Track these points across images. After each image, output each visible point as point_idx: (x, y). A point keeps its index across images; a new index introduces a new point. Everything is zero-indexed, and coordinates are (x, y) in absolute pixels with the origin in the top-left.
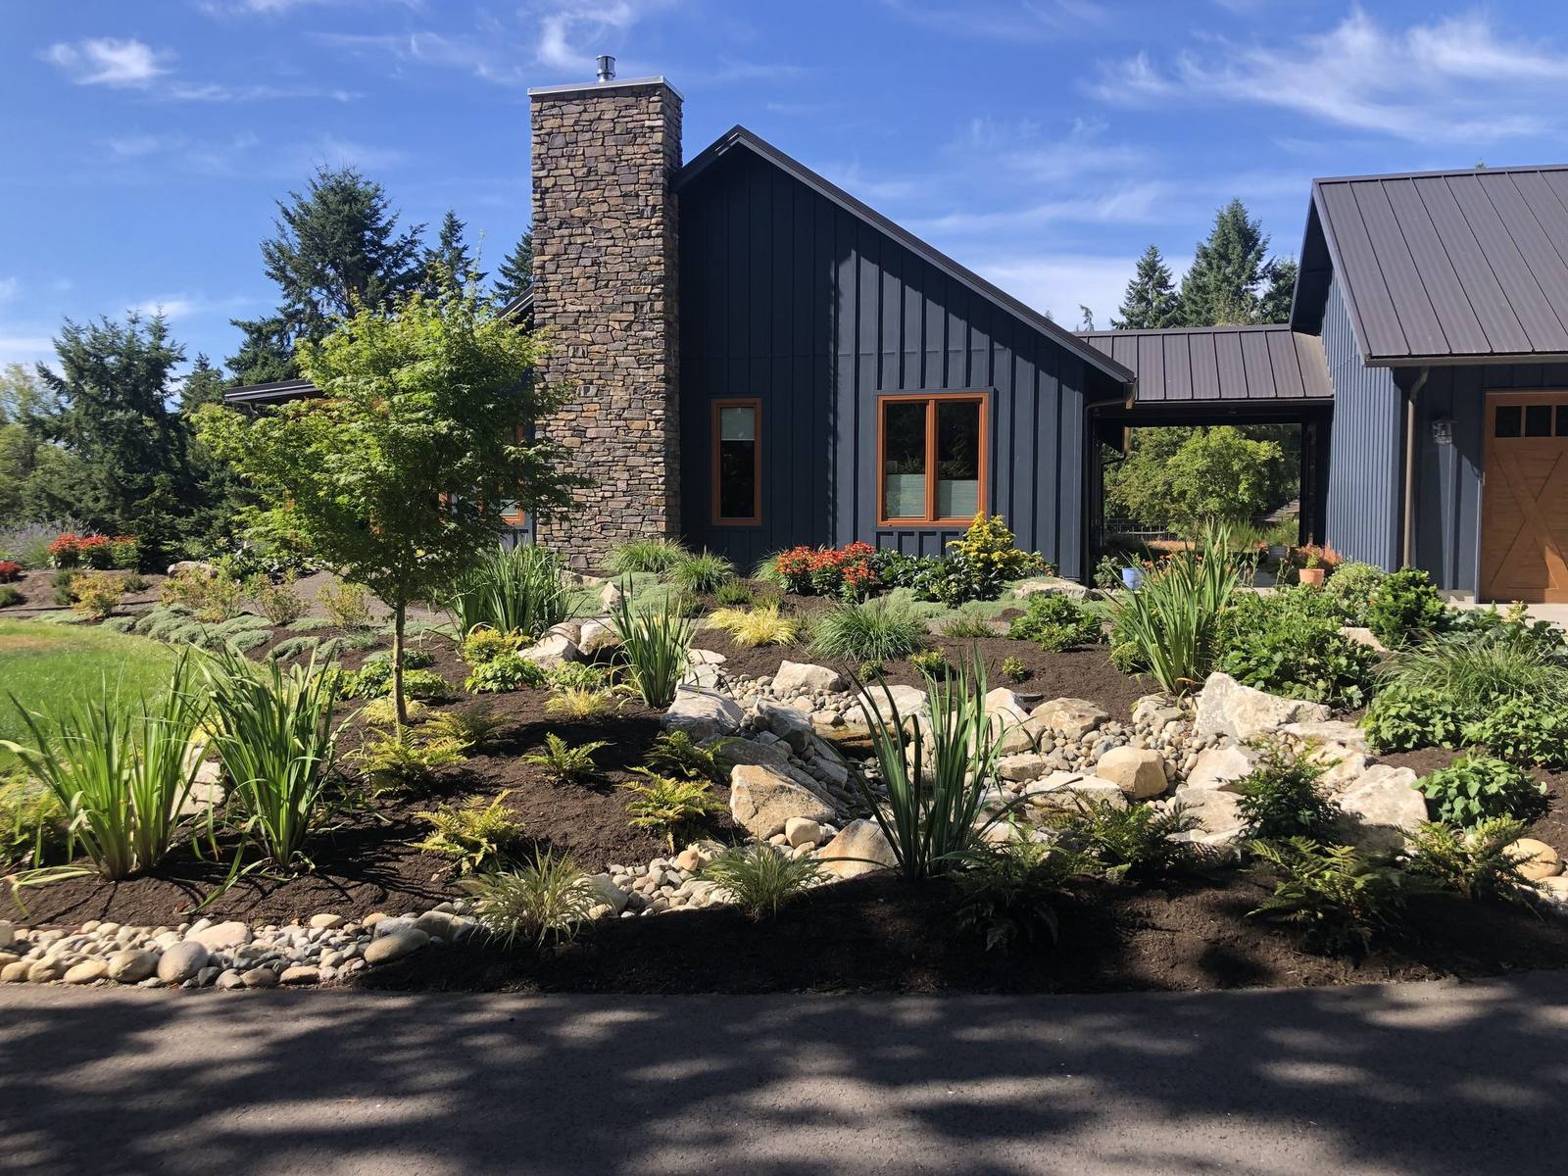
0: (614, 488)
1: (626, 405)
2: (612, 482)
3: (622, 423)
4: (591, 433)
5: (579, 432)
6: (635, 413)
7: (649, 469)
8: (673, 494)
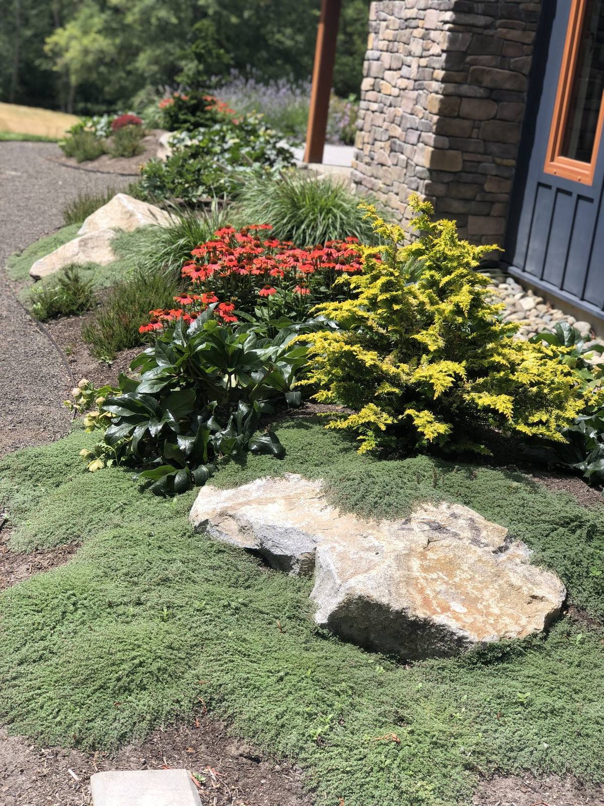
0: (408, 72)
2: (409, 60)
7: (438, 36)
8: (481, 92)
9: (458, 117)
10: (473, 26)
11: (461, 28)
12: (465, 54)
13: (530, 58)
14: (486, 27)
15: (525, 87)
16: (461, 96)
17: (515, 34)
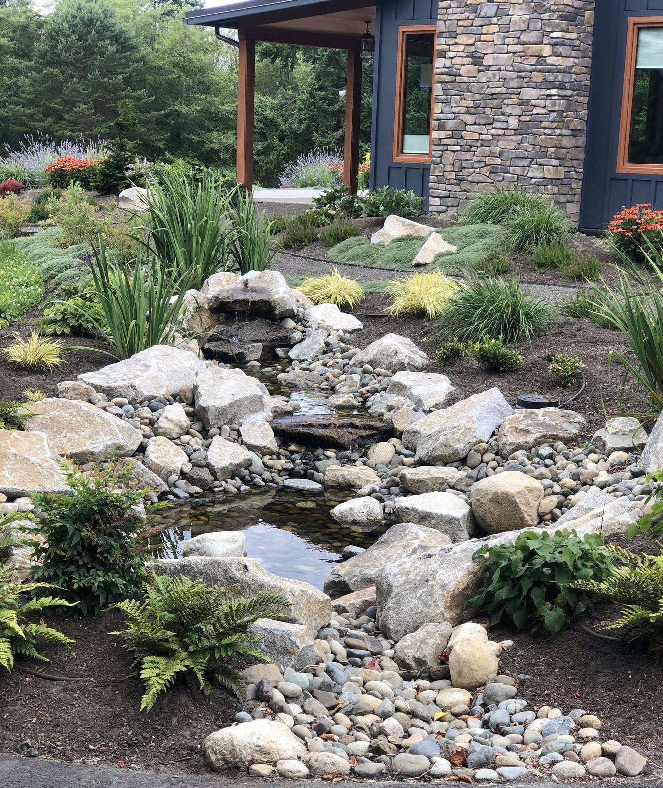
0: (504, 125)
1: (524, 27)
2: (503, 118)
3: (519, 48)
4: (488, 61)
5: (476, 59)
6: (532, 36)
7: (542, 103)
8: (569, 132)
9: (562, 148)
10: (566, 96)
11: (561, 98)
12: (563, 112)
13: (586, 111)
14: (571, 96)
15: (585, 128)
16: (562, 136)
17: (580, 99)
